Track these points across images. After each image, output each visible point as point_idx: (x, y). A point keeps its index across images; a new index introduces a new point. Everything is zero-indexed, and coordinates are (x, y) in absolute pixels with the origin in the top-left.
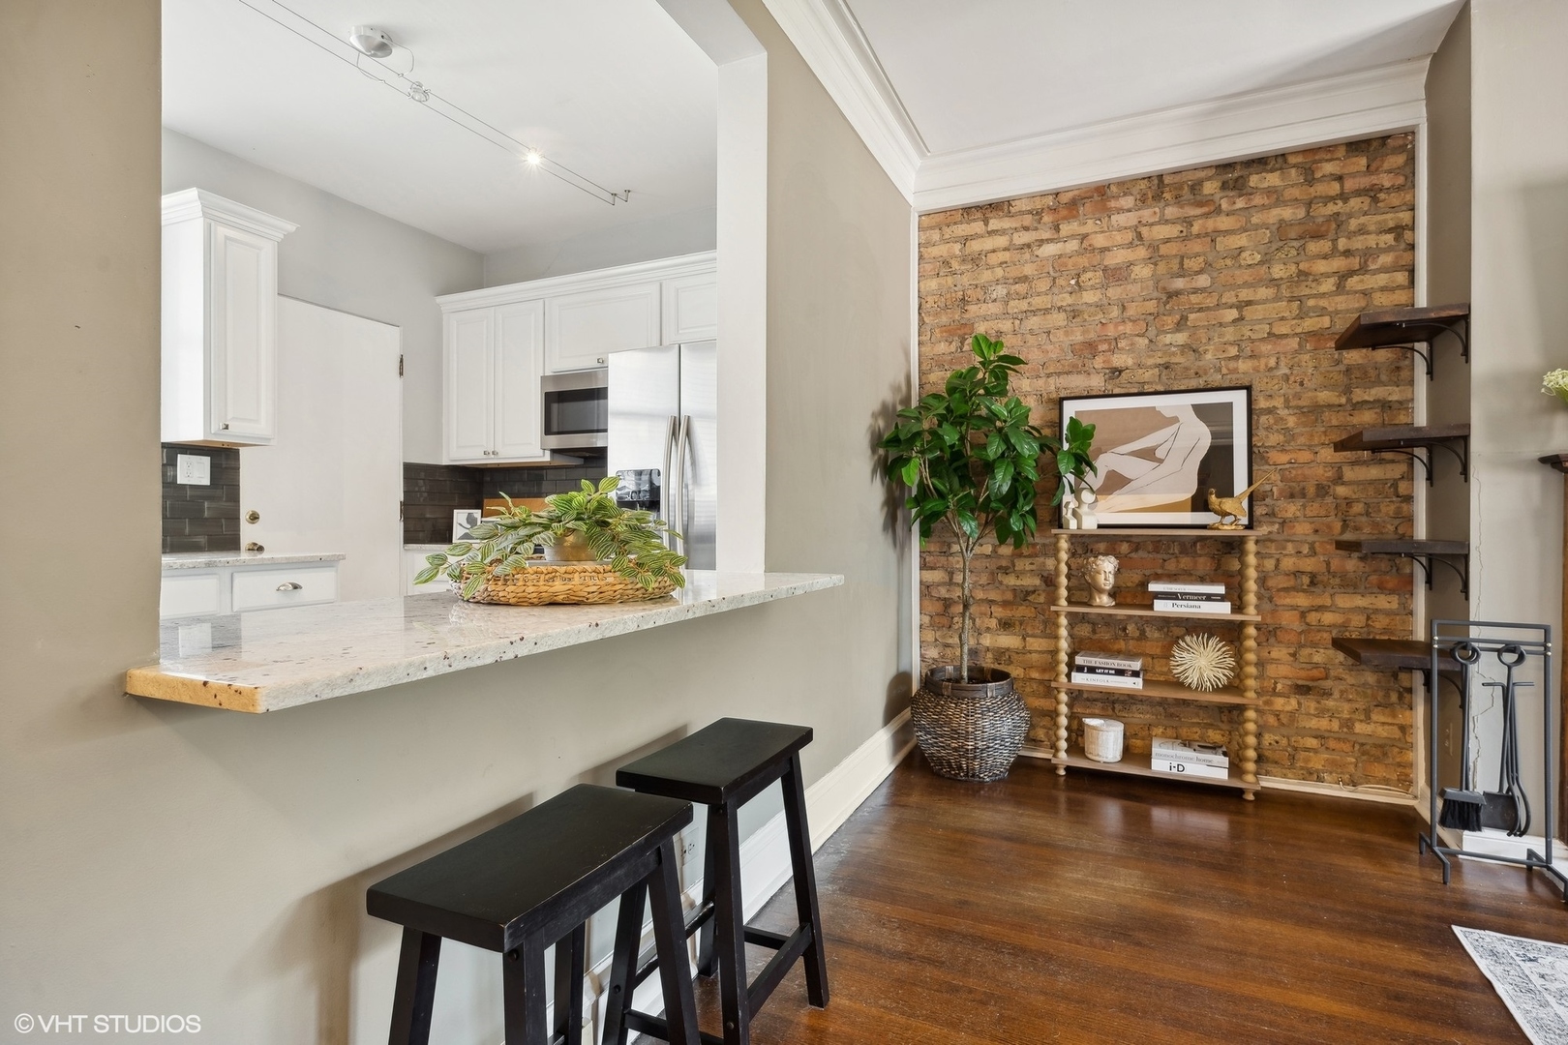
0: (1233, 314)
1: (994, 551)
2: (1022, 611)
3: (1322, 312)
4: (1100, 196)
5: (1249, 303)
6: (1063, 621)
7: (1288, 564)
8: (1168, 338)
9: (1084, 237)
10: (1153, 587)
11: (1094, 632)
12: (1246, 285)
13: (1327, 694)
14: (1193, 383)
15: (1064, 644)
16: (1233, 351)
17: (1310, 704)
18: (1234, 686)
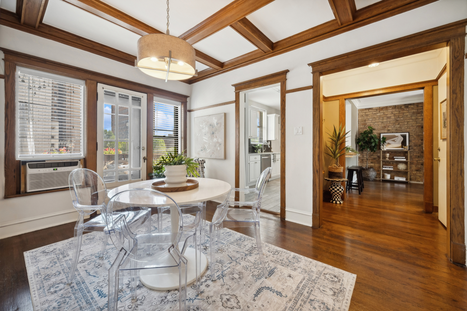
0: (407, 123)
1: (370, 153)
2: (374, 161)
3: (420, 123)
4: (386, 108)
5: (409, 122)
6: (381, 161)
7: (415, 154)
8: (397, 126)
9: (384, 113)
10: (394, 157)
11: (385, 163)
12: (408, 119)
13: (421, 171)
14: (400, 132)
15: (381, 164)
16: (406, 128)
17: (418, 172)
18: (407, 169)
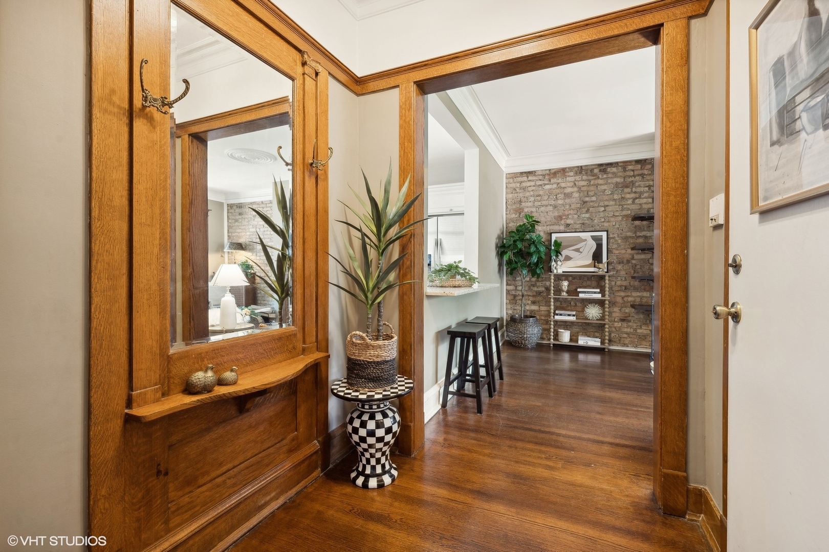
0: (603, 209)
1: (530, 280)
2: (538, 298)
3: (628, 209)
4: (563, 171)
5: (607, 206)
6: (552, 300)
7: (619, 283)
8: (584, 215)
9: (558, 184)
10: (579, 290)
11: (561, 304)
12: (606, 200)
13: (630, 321)
14: (591, 229)
15: (552, 307)
16: (603, 220)
17: (625, 324)
18: (602, 318)
